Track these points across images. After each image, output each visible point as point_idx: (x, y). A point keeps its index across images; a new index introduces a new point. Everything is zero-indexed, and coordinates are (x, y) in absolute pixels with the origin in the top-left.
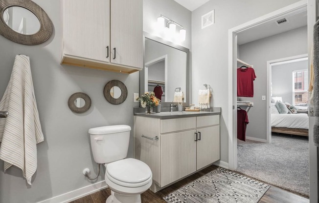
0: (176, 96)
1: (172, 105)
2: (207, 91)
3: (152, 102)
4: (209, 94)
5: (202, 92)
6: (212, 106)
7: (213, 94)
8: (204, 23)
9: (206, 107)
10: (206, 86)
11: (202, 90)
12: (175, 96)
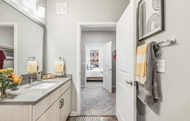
0: (30, 65)
1: (32, 77)
2: (62, 63)
3: (11, 81)
4: (63, 64)
5: (58, 63)
6: (65, 73)
7: (66, 64)
8: (59, 10)
9: (61, 75)
10: (60, 58)
11: (58, 61)
12: (28, 64)
